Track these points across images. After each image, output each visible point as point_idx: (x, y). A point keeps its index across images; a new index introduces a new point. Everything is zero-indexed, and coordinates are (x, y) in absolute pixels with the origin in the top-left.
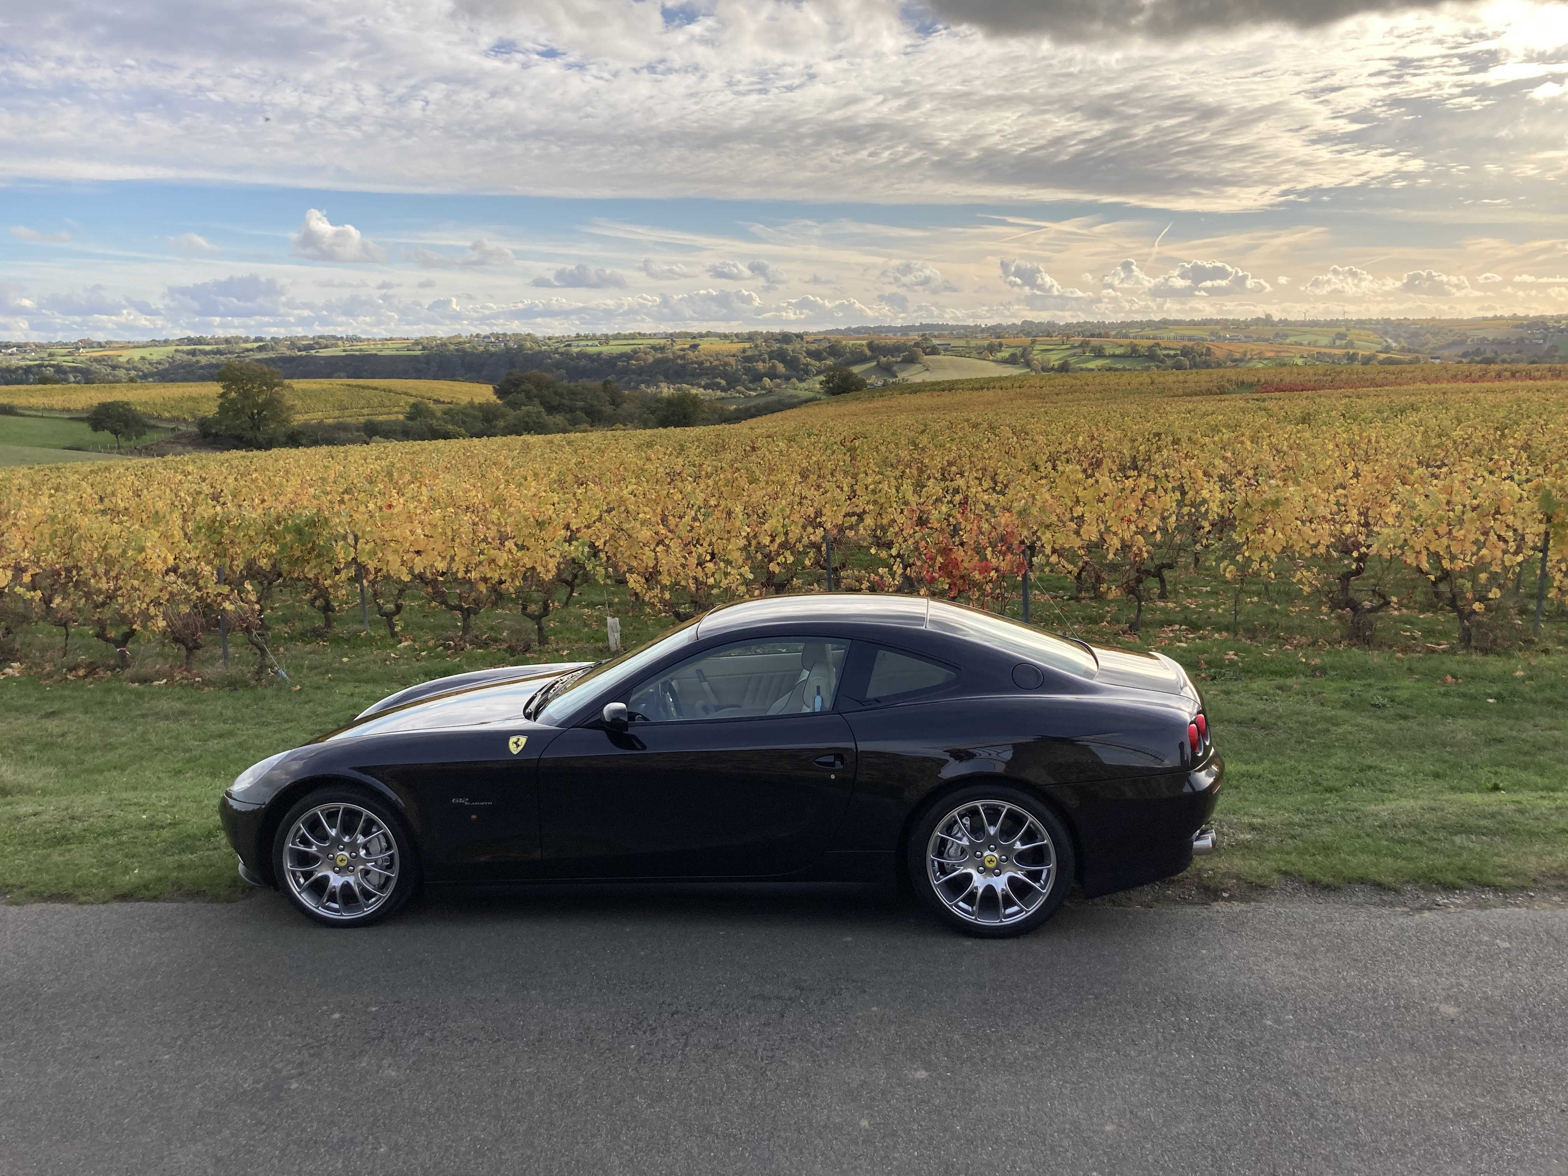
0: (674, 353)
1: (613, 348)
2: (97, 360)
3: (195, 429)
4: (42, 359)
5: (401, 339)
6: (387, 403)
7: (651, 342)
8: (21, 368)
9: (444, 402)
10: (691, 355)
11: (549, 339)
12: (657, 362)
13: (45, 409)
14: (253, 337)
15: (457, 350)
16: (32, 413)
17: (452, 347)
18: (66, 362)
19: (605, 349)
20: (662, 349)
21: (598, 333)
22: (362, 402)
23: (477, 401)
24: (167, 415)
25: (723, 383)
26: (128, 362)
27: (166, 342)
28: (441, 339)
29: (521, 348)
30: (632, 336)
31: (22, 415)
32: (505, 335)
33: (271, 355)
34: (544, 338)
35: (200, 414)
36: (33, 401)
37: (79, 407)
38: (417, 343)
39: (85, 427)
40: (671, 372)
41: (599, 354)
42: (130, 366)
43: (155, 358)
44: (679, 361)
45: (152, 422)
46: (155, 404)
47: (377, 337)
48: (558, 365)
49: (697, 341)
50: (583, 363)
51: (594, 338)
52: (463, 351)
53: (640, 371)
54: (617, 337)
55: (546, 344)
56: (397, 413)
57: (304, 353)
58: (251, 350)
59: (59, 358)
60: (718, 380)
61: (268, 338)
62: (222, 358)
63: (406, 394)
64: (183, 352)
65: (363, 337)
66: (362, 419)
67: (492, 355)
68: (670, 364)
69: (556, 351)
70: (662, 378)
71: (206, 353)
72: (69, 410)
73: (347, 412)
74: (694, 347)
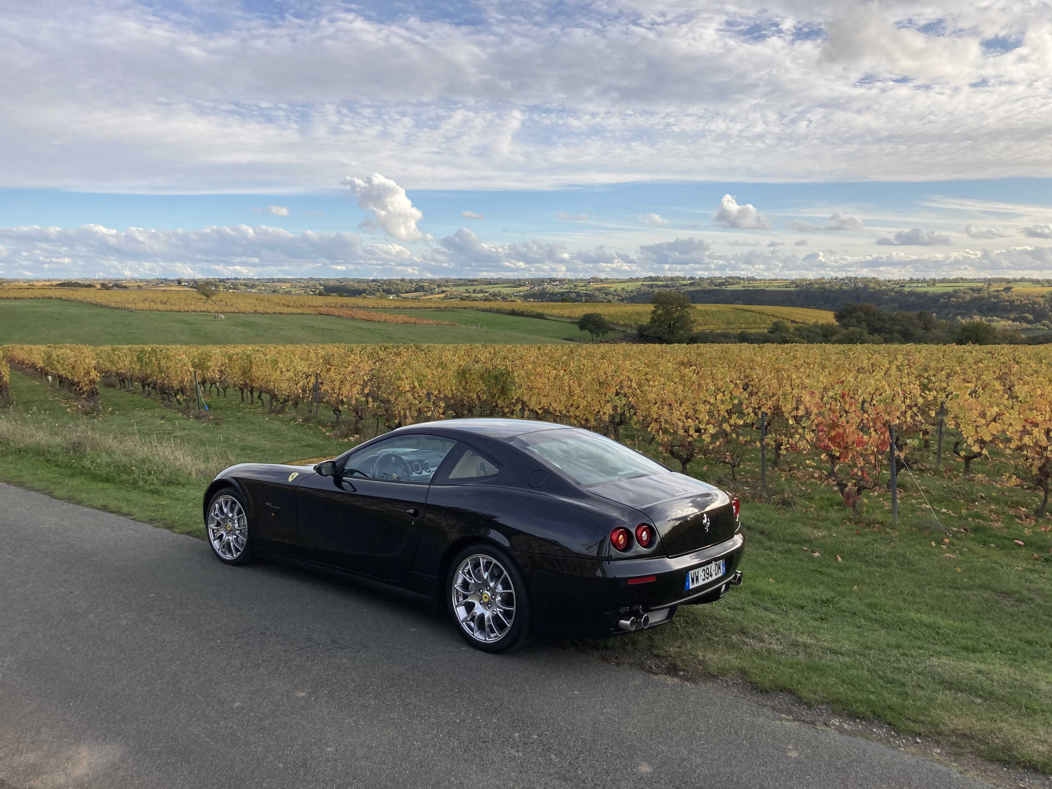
0: (989, 294)
1: (938, 289)
2: (599, 290)
3: (635, 332)
4: (571, 288)
5: (782, 280)
6: (759, 321)
7: (971, 285)
8: (559, 293)
9: (798, 322)
10: (1004, 295)
11: (889, 281)
12: (973, 300)
13: (559, 316)
14: (688, 277)
15: (820, 288)
16: (552, 318)
17: (816, 286)
18: (581, 289)
19: (931, 290)
20: (979, 290)
21: (928, 278)
22: (742, 320)
23: (820, 322)
24: (622, 322)
25: (1031, 317)
26: (615, 291)
27: (637, 279)
28: (810, 280)
29: (866, 287)
30: (956, 281)
31: (547, 319)
32: (856, 278)
33: (698, 288)
34: (885, 281)
35: (639, 323)
36: (555, 312)
37: (576, 316)
38: (793, 282)
39: (576, 327)
40: (984, 307)
41: (926, 293)
42: (616, 294)
43: (630, 289)
44: (993, 300)
45: (613, 326)
46: (616, 316)
47: (767, 278)
48: (892, 300)
49: (1011, 285)
50: (912, 299)
51: (924, 281)
52: (825, 289)
53: (959, 306)
54: (942, 281)
55: (886, 285)
56: (764, 328)
57: (718, 288)
58: (686, 285)
59: (580, 288)
60: (1027, 315)
61: (698, 278)
62: (668, 289)
63: (773, 316)
64: (645, 285)
65: (758, 278)
66: (739, 331)
67: (844, 292)
68: (985, 301)
69: (892, 290)
70: (976, 312)
71: (658, 286)
72: (571, 318)
73: (730, 326)
74: (1008, 289)
